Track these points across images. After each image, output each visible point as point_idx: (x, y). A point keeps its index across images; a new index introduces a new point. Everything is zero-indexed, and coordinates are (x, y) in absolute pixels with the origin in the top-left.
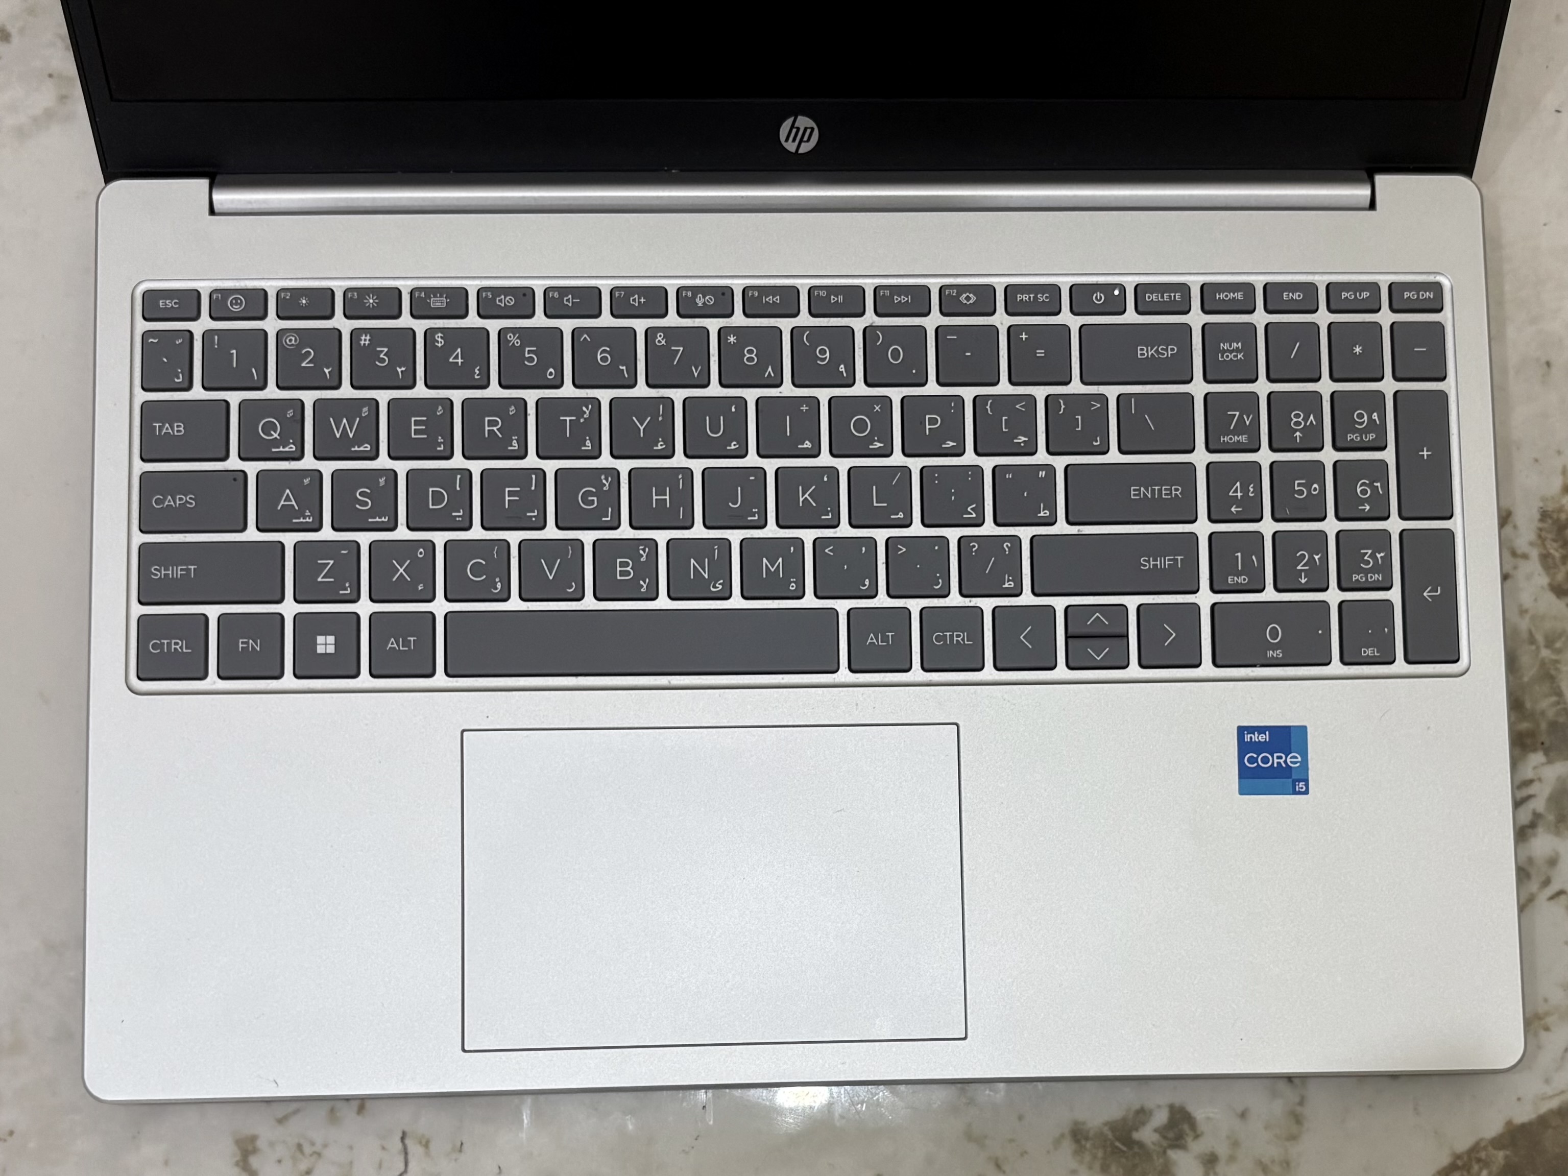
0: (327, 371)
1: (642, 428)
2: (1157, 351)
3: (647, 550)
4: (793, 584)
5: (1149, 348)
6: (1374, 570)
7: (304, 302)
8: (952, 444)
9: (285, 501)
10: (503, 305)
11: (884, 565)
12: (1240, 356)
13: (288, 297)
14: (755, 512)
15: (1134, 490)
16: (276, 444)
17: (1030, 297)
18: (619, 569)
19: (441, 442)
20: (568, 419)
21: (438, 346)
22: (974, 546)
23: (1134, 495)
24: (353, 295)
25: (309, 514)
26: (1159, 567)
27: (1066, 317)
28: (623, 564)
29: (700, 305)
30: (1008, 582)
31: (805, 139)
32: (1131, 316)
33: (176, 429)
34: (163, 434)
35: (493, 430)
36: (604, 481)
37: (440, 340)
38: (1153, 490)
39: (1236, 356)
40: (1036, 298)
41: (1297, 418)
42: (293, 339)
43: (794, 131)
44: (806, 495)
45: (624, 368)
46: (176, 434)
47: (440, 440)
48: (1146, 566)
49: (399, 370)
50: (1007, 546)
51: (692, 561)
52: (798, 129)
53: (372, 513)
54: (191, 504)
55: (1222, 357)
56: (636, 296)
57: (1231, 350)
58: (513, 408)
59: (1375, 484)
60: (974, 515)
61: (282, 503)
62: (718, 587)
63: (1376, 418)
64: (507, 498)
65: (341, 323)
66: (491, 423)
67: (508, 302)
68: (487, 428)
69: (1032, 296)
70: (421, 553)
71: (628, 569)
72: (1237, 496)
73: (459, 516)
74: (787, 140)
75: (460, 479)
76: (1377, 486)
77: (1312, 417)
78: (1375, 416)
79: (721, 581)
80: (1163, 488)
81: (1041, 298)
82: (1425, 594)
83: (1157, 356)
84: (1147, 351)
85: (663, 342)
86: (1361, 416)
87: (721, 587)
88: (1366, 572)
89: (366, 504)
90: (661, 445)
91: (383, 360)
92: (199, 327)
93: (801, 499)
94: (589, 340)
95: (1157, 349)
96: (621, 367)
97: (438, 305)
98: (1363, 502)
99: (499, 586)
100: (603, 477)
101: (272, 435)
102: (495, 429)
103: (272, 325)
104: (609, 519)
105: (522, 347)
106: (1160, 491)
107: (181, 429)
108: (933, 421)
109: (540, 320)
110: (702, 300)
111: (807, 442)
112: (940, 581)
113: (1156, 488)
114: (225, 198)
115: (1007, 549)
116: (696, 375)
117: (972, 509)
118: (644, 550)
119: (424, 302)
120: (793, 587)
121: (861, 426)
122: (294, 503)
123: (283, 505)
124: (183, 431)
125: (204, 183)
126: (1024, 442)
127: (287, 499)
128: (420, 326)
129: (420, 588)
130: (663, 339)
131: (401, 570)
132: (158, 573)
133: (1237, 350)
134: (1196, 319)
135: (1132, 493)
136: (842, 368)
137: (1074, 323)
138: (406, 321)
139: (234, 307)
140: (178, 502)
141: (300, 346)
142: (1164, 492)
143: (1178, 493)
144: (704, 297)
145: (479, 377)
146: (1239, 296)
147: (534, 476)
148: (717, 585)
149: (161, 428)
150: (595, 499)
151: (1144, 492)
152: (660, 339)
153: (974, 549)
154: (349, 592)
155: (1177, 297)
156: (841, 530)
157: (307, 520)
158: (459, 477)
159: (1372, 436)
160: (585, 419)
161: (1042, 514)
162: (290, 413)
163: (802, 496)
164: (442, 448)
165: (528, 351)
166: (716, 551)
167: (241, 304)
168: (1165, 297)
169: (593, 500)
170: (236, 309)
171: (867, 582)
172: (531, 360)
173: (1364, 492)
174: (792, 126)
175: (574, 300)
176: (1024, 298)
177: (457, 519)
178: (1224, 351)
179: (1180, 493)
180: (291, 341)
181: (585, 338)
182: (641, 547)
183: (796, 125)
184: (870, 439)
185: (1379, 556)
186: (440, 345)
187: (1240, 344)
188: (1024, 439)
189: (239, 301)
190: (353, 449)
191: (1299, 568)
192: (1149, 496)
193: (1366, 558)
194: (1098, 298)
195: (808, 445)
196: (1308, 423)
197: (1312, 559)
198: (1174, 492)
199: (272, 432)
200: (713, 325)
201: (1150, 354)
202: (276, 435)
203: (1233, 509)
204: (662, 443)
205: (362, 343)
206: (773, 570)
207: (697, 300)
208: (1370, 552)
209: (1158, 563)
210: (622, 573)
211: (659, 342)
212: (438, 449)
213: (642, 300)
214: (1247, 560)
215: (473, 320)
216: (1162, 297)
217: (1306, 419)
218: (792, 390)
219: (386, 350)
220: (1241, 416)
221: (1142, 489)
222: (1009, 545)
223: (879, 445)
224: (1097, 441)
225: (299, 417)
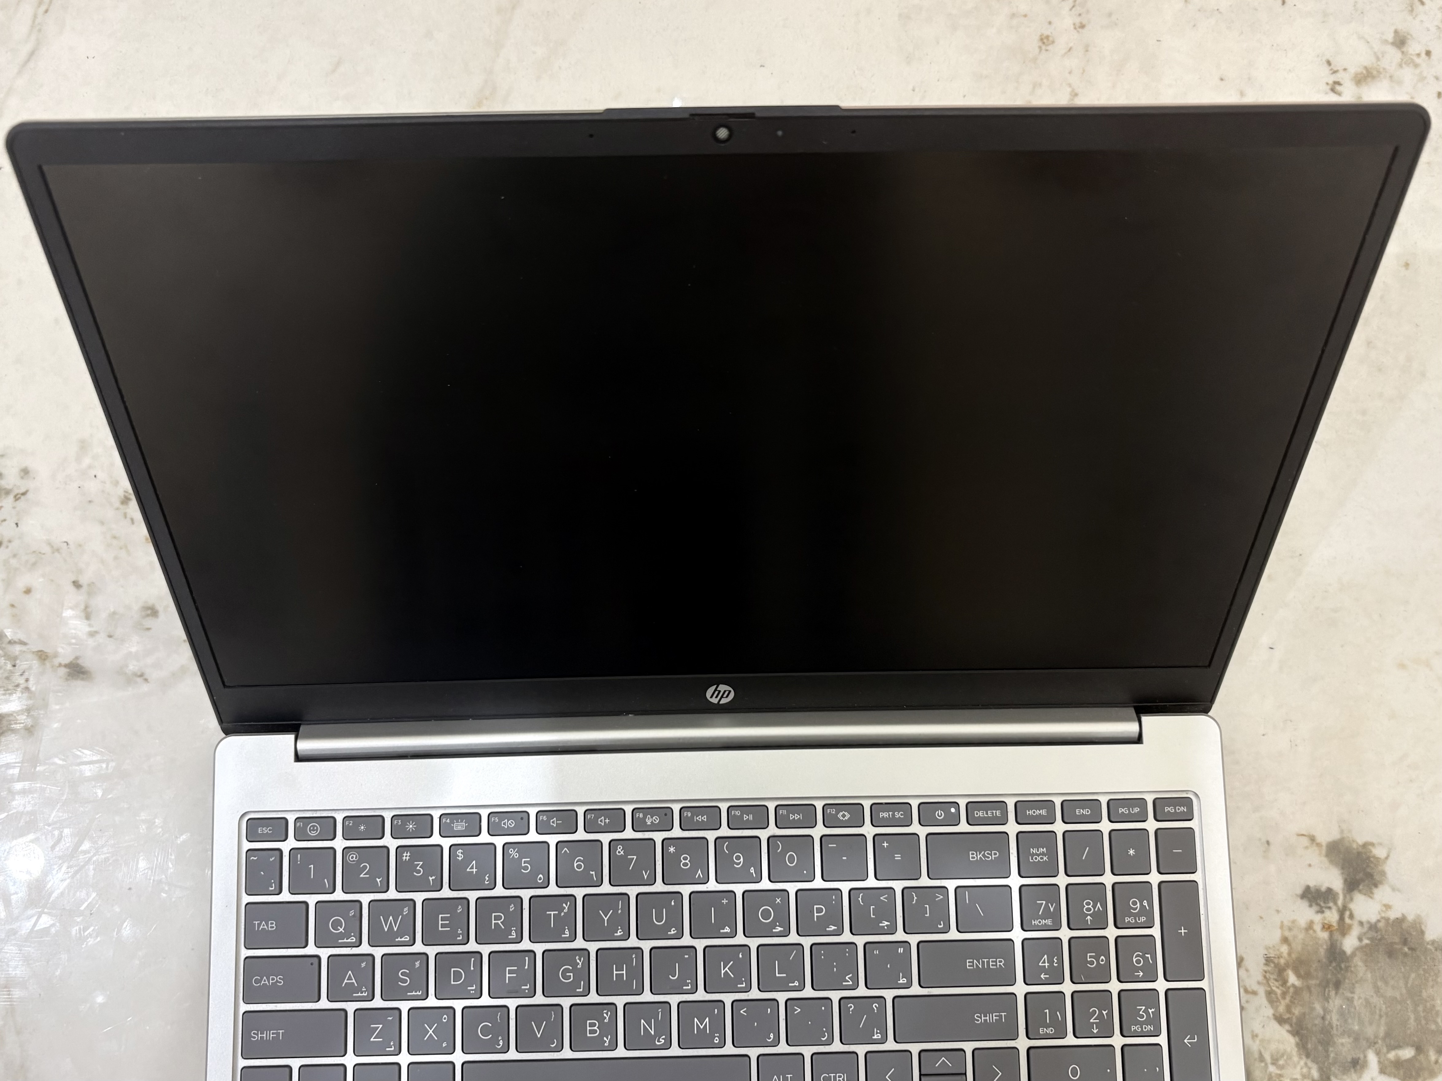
0: (378, 880)
1: (606, 919)
2: (984, 855)
3: (609, 1013)
4: (717, 1038)
5: (978, 853)
6: (1147, 1022)
7: (362, 828)
8: (834, 928)
9: (347, 980)
10: (506, 827)
11: (785, 1021)
12: (1045, 858)
13: (350, 825)
14: (689, 983)
15: (969, 962)
16: (341, 936)
17: (889, 814)
18: (588, 1028)
19: (460, 934)
20: (552, 913)
21: (459, 859)
22: (851, 1007)
23: (969, 966)
24: (398, 822)
25: (365, 989)
26: (988, 1021)
27: (915, 828)
28: (592, 1025)
29: (649, 823)
30: (876, 1034)
31: (725, 696)
32: (964, 827)
33: (270, 925)
34: (260, 929)
35: (498, 923)
36: (578, 961)
37: (460, 854)
38: (983, 962)
39: (1042, 858)
40: (893, 815)
41: (1088, 906)
42: (355, 856)
43: (717, 693)
44: (726, 969)
45: (594, 873)
46: (270, 929)
47: (460, 932)
48: (979, 1021)
49: (431, 879)
50: (876, 1006)
51: (642, 1021)
52: (720, 691)
53: (410, 988)
54: (281, 983)
55: (1032, 859)
56: (603, 818)
57: (1038, 854)
58: (512, 906)
59: (1147, 955)
60: (851, 983)
61: (346, 981)
62: (662, 1041)
63: (1146, 904)
64: (508, 975)
65: (390, 842)
66: (497, 918)
67: (510, 824)
68: (493, 922)
69: (891, 813)
70: (445, 1019)
71: (595, 1028)
72: (1045, 966)
73: (472, 990)
74: (711, 697)
75: (474, 961)
76: (1148, 957)
77: (1099, 904)
78: (1145, 903)
79: (664, 1037)
80: (991, 960)
81: (898, 815)
82: (1186, 1041)
83: (984, 859)
84: (977, 856)
85: (622, 853)
86: (1135, 903)
87: (663, 1041)
88: (1141, 1024)
89: (406, 981)
90: (620, 932)
91: (419, 872)
92: (286, 847)
93: (723, 972)
94: (568, 852)
95: (984, 853)
96: (591, 873)
97: (459, 828)
98: (1137, 969)
99: (501, 1043)
100: (577, 958)
101: (339, 930)
102: (499, 922)
103: (339, 844)
104: (581, 990)
105: (520, 858)
106: (988, 962)
107: (274, 925)
108: (819, 910)
109: (533, 836)
110: (651, 820)
111: (727, 927)
112: (826, 1034)
113: (985, 960)
114: (306, 746)
115: (875, 1009)
116: (646, 877)
117: (849, 978)
118: (607, 1014)
119: (449, 826)
120: (716, 1041)
121: (766, 914)
122: (354, 981)
123: (346, 983)
124: (275, 927)
125: (291, 737)
126: (887, 926)
127: (350, 979)
128: (446, 843)
129: (444, 1045)
130: (622, 850)
131: (431, 1032)
132: (256, 1036)
133: (1043, 854)
134: (1012, 828)
135: (968, 964)
136: (752, 870)
137: (922, 832)
138: (435, 839)
139: (312, 832)
140: (271, 981)
141: (359, 862)
142: (991, 963)
143: (1001, 964)
144: (652, 817)
145: (488, 882)
146: (1043, 812)
147: (527, 958)
148: (661, 1040)
149: (259, 925)
150: (572, 974)
151: (976, 964)
152: (619, 850)
153: (851, 1009)
154: (393, 1049)
155: (997, 813)
156: (752, 994)
157: (364, 994)
158: (473, 959)
159: (1143, 919)
160: (565, 913)
161: (901, 981)
162: (352, 913)
163: (724, 970)
164: (461, 938)
165: (524, 861)
166: (660, 1013)
167: (317, 830)
168: (989, 813)
169: (570, 976)
170: (313, 834)
171: (772, 1036)
172: (526, 868)
173: (1138, 962)
174: (716, 690)
175: (558, 822)
176: (885, 815)
177: (471, 992)
178: (1033, 855)
179: (1003, 964)
180: (353, 857)
181: (566, 851)
182: (605, 1011)
183: (718, 689)
184: (773, 925)
185: (1150, 1011)
186: (460, 859)
187: (1045, 849)
188: (887, 923)
189: (315, 828)
190: (397, 940)
191: (1091, 1021)
192: (980, 966)
193: (1141, 1013)
194: (940, 814)
195: (727, 930)
196: (1096, 910)
197: (1101, 1014)
198: (998, 964)
199: (339, 928)
200: (658, 837)
201: (979, 857)
202: (341, 930)
203: (1042, 976)
204: (620, 930)
205: (404, 858)
206: (702, 1027)
207: (647, 820)
208: (1144, 1008)
209: (988, 1018)
210: (591, 1032)
211: (619, 852)
212: (458, 938)
213: (607, 821)
214: (1053, 1015)
215: (484, 837)
216: (987, 814)
217: (1094, 907)
218: (715, 887)
219: (421, 863)
220: (1047, 905)
221: (975, 961)
222: (877, 1006)
223: (780, 929)
224: (941, 925)
225: (358, 915)
